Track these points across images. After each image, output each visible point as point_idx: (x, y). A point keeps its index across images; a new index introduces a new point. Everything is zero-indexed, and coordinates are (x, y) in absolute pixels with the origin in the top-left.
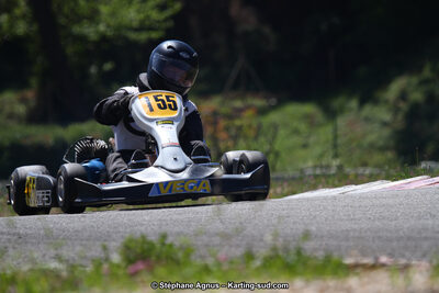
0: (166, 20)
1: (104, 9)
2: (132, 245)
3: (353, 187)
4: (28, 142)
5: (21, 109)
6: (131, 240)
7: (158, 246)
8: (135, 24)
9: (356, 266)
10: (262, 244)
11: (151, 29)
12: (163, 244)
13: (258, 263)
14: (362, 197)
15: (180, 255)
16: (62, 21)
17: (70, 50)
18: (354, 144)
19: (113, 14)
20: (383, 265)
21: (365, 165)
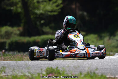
0: (58, 9)
1: (42, 6)
2: (48, 70)
3: (109, 57)
4: (20, 41)
5: (18, 32)
6: (48, 68)
7: (55, 70)
8: (50, 10)
9: (110, 78)
10: (84, 71)
11: (54, 12)
12: (57, 70)
13: (82, 76)
14: (111, 59)
15: (61, 73)
16: (30, 9)
17: (32, 17)
18: (109, 46)
19: (44, 7)
20: (117, 78)
21: (111, 51)
